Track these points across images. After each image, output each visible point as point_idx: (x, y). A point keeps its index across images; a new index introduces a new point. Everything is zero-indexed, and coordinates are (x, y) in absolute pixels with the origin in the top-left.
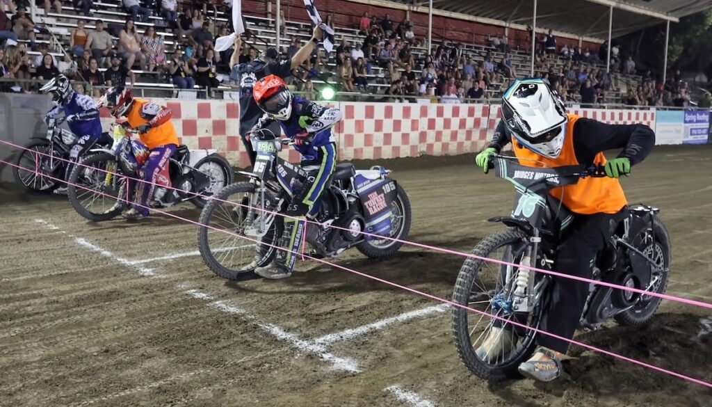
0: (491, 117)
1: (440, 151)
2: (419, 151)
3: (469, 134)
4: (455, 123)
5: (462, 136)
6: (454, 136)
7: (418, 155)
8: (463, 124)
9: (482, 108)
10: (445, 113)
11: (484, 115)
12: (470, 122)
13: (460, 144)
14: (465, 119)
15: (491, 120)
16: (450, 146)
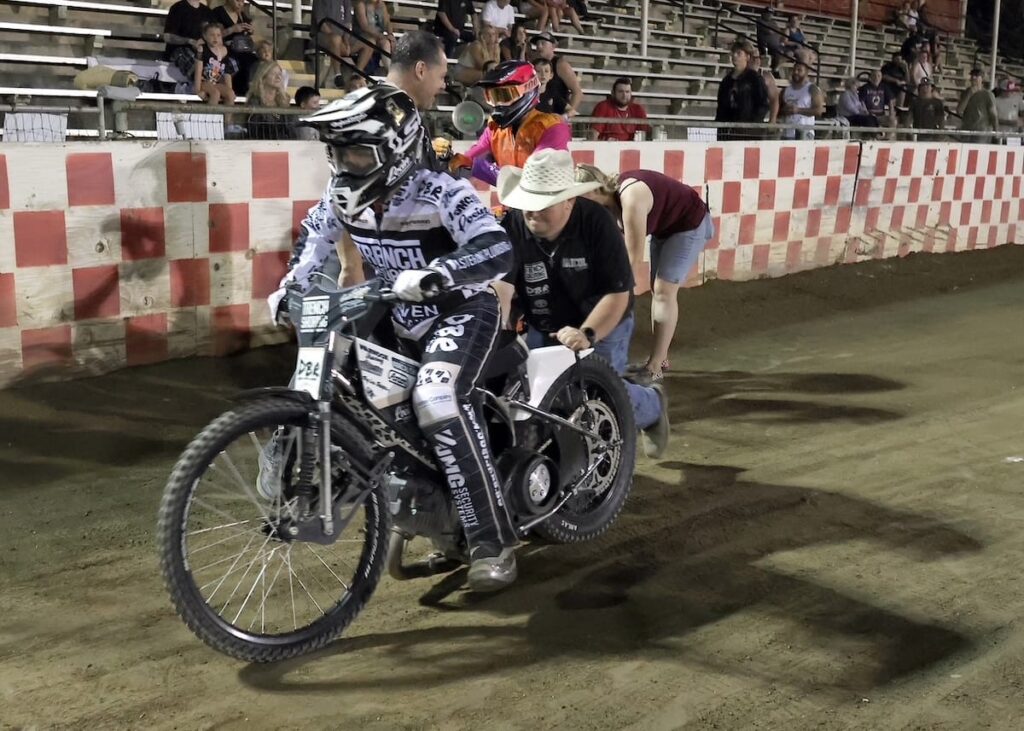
0: (862, 175)
1: (749, 267)
2: (700, 271)
3: (814, 217)
4: (785, 189)
5: (797, 228)
6: (782, 225)
7: (700, 283)
8: (801, 194)
9: (844, 150)
10: (762, 168)
11: (847, 170)
12: (818, 189)
13: (795, 247)
14: (807, 181)
15: (862, 181)
16: (772, 253)
